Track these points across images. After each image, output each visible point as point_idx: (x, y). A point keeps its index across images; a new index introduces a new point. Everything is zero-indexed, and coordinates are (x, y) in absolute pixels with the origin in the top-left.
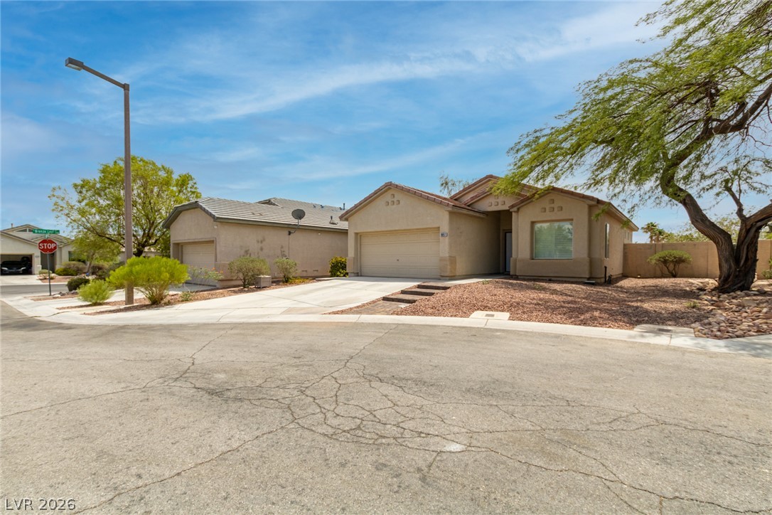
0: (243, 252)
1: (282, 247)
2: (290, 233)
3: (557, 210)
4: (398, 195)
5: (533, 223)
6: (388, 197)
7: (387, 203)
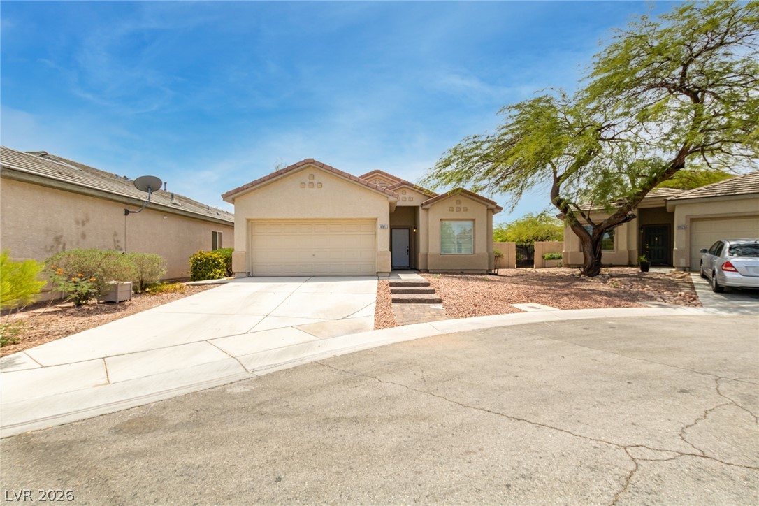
0: (50, 240)
1: (115, 234)
2: (127, 213)
3: (462, 210)
4: (320, 177)
5: (441, 220)
6: (304, 177)
7: (303, 185)
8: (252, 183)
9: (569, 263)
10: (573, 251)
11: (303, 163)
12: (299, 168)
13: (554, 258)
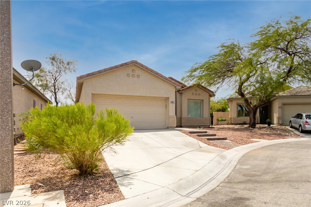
2: (14, 85)
3: (198, 95)
4: (138, 72)
5: (188, 99)
6: (129, 70)
7: (128, 75)
8: (99, 71)
9: (232, 123)
10: (234, 117)
11: (131, 63)
12: (128, 65)
13: (222, 121)
